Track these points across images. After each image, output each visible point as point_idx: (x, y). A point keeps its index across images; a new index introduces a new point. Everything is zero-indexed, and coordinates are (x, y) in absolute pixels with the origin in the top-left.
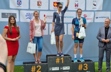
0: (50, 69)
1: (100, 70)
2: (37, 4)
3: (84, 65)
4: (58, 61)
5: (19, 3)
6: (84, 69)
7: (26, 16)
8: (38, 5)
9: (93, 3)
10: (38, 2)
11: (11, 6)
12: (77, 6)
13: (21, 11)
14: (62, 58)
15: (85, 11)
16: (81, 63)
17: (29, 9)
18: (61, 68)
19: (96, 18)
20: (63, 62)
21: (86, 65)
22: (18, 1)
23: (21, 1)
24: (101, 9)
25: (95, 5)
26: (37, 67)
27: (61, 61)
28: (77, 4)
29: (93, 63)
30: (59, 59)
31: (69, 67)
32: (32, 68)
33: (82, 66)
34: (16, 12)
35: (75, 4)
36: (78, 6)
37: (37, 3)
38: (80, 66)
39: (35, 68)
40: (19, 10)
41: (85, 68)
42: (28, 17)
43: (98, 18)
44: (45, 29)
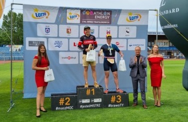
0: (80, 102)
1: (136, 102)
2: (66, 32)
3: (117, 96)
4: (88, 92)
5: (47, 30)
6: (117, 101)
7: (55, 44)
8: (68, 32)
9: (126, 30)
10: (68, 29)
11: (39, 33)
13: (49, 39)
14: (93, 90)
15: (118, 38)
16: (114, 95)
17: (58, 37)
18: (92, 101)
19: (130, 46)
20: (94, 94)
21: (119, 97)
22: (46, 28)
23: (49, 29)
24: (135, 36)
25: (128, 32)
26: (66, 99)
27: (91, 92)
28: (108, 31)
29: (128, 95)
30: (90, 91)
31: (101, 99)
32: (61, 101)
33: (115, 98)
34: (44, 40)
36: (109, 33)
37: (66, 30)
38: (112, 98)
39: (63, 100)
40: (47, 38)
41: (119, 100)
42: (57, 45)
44: (75, 58)
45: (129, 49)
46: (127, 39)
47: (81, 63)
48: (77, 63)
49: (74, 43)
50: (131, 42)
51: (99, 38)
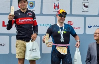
9: (84, 3)
12: (57, 8)
19: (89, 27)
24: (97, 13)
25: (86, 7)
28: (57, 3)
35: (55, 4)
43: (91, 27)
44: (4, 45)
45: (87, 32)
46: (85, 16)
47: (13, 52)
48: (8, 52)
49: (4, 22)
50: (90, 21)
51: (41, 14)
